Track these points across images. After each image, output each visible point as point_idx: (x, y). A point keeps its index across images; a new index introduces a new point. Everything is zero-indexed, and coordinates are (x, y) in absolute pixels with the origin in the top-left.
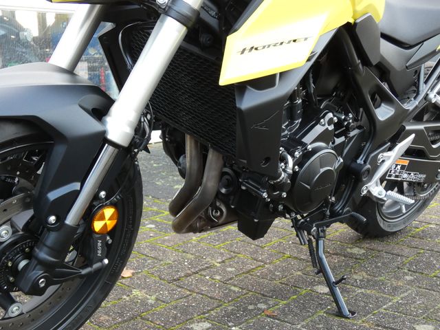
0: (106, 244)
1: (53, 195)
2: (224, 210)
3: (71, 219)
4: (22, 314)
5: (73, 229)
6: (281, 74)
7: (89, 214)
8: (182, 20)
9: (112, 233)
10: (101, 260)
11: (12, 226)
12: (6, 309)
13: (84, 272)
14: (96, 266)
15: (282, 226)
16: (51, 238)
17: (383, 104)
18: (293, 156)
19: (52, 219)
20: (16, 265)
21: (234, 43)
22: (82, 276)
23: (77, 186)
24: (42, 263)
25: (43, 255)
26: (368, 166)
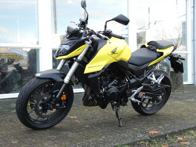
0: (64, 103)
1: (54, 92)
2: (96, 102)
3: (57, 96)
4: (48, 115)
5: (58, 98)
6: (97, 72)
7: (61, 96)
8: (78, 62)
9: (65, 100)
10: (64, 106)
11: (47, 97)
12: (46, 113)
13: (60, 108)
14: (63, 107)
15: (109, 106)
16: (54, 100)
17: (133, 79)
18: (105, 88)
19: (54, 96)
20: (48, 104)
21: (87, 66)
22: (60, 109)
23: (58, 90)
24: (52, 104)
25: (52, 103)
26: (129, 93)
